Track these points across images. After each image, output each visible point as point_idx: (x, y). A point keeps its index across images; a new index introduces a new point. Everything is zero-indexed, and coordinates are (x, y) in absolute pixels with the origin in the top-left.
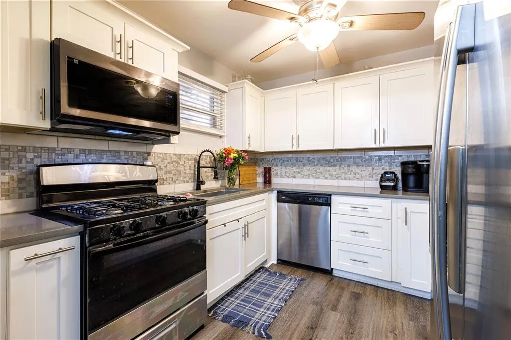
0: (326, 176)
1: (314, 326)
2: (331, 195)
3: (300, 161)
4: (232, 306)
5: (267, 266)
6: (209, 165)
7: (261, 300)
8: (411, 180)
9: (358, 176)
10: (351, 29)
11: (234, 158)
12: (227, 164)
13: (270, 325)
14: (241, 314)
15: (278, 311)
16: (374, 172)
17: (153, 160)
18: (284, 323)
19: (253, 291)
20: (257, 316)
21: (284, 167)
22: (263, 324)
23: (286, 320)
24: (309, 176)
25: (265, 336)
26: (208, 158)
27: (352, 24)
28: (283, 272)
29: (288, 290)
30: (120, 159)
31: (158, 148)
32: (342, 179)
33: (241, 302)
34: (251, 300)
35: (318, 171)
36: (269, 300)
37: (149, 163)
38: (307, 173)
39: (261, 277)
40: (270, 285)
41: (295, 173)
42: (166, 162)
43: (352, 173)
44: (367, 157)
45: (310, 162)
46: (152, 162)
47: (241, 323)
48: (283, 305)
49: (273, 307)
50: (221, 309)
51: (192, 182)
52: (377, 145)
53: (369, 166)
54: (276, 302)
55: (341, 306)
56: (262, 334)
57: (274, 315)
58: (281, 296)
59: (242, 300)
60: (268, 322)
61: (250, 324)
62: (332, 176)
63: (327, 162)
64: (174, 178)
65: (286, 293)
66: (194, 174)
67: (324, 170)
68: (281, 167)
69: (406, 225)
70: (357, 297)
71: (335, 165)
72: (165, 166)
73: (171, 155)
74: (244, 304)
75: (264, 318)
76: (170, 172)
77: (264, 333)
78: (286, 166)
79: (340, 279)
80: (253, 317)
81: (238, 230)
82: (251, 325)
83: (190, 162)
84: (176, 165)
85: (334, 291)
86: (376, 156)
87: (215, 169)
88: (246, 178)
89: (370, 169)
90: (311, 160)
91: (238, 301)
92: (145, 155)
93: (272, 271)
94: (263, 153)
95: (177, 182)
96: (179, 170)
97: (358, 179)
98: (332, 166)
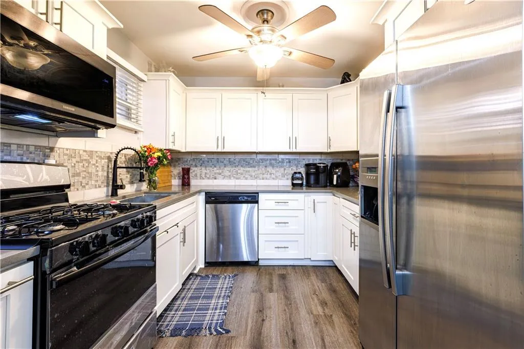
0: (246, 176)
1: (261, 309)
2: (258, 193)
3: (221, 162)
4: (177, 319)
5: (196, 272)
6: (124, 166)
7: (204, 303)
8: (312, 178)
9: (273, 176)
10: (289, 57)
11: (159, 158)
12: (151, 164)
13: (223, 322)
14: (190, 322)
15: (225, 308)
16: (286, 172)
17: (57, 158)
18: (236, 315)
19: (191, 298)
20: (207, 318)
21: (203, 168)
22: (217, 323)
23: (236, 313)
24: (229, 177)
25: (224, 332)
26: (123, 157)
27: (290, 53)
28: (214, 273)
29: (227, 288)
30: (10, 155)
31: (64, 143)
32: (260, 179)
33: (184, 313)
34: (194, 307)
35: (239, 172)
36: (213, 301)
37: (52, 161)
38: (227, 173)
39: (195, 283)
40: (207, 288)
41: (215, 174)
42: (74, 160)
43: (269, 174)
44: (280, 160)
45: (231, 163)
46: (56, 161)
47: (195, 330)
48: (228, 301)
49: (219, 306)
50: (164, 326)
51: (104, 186)
52: (291, 151)
53: (281, 167)
54: (221, 301)
55: (275, 287)
56: (220, 331)
57: (223, 312)
58: (223, 294)
59: (184, 310)
60: (221, 320)
61: (204, 328)
62: (251, 176)
63: (247, 164)
64: (84, 181)
65: (226, 291)
66: (108, 177)
67: (244, 171)
68: (199, 168)
69: (314, 212)
70: (283, 277)
71: (254, 167)
72: (72, 166)
73: (81, 152)
74: (188, 312)
75: (216, 318)
76: (78, 175)
77: (221, 330)
78: (206, 167)
79: (266, 267)
80: (204, 321)
81: (177, 236)
82: (206, 328)
83: (103, 161)
84: (87, 165)
85: (265, 278)
86: (287, 159)
87: (141, 170)
88: (162, 181)
89: (282, 169)
90: (232, 161)
91: (180, 313)
92: (47, 150)
93: (203, 275)
94: (184, 153)
95: (87, 187)
96: (90, 171)
97: (273, 179)
98: (251, 167)
